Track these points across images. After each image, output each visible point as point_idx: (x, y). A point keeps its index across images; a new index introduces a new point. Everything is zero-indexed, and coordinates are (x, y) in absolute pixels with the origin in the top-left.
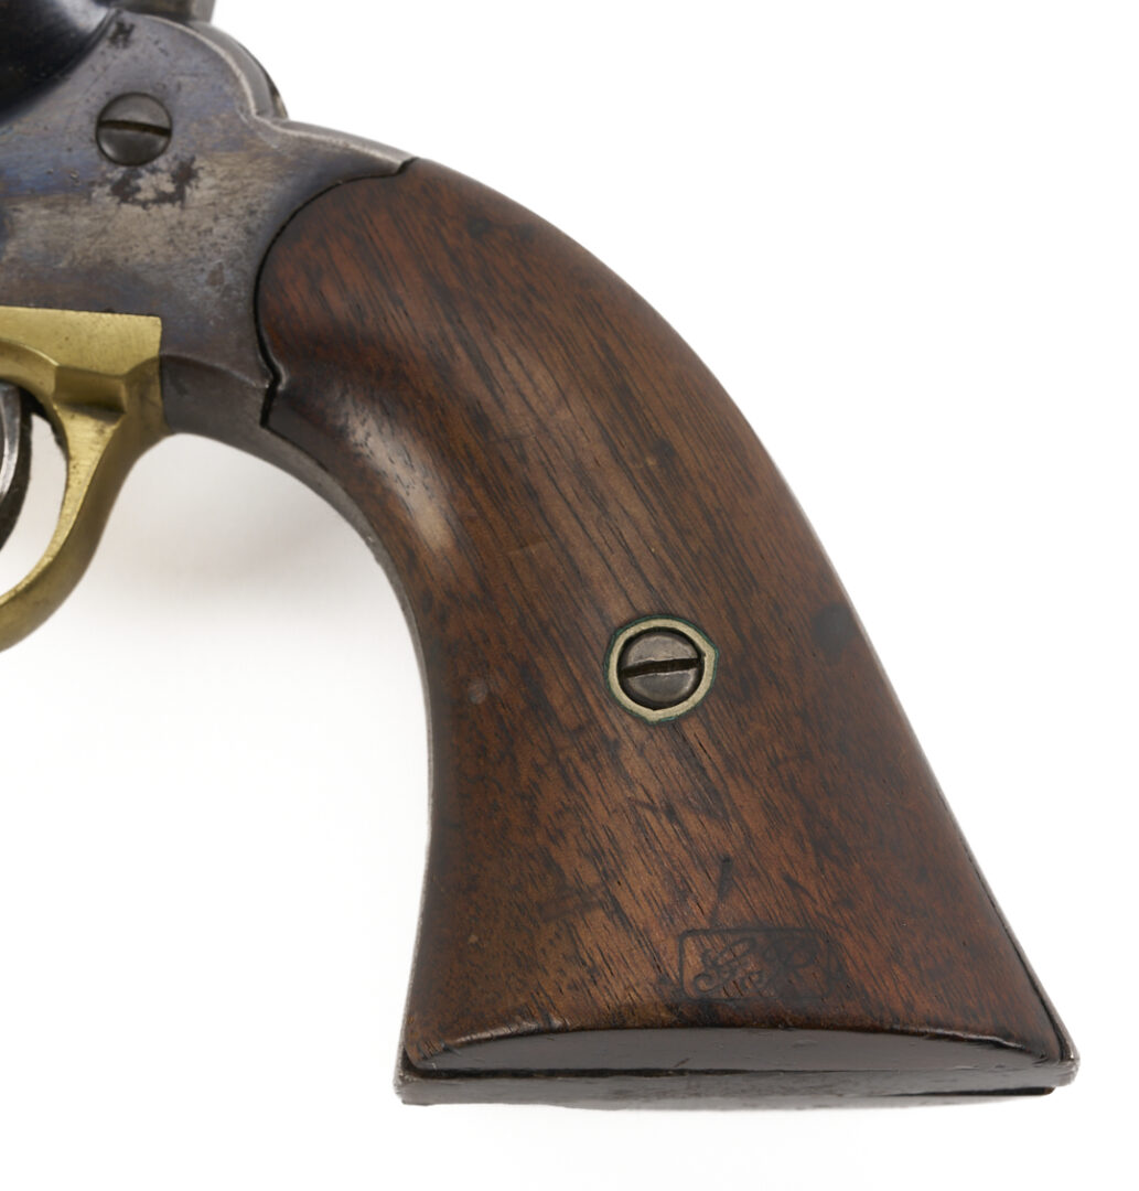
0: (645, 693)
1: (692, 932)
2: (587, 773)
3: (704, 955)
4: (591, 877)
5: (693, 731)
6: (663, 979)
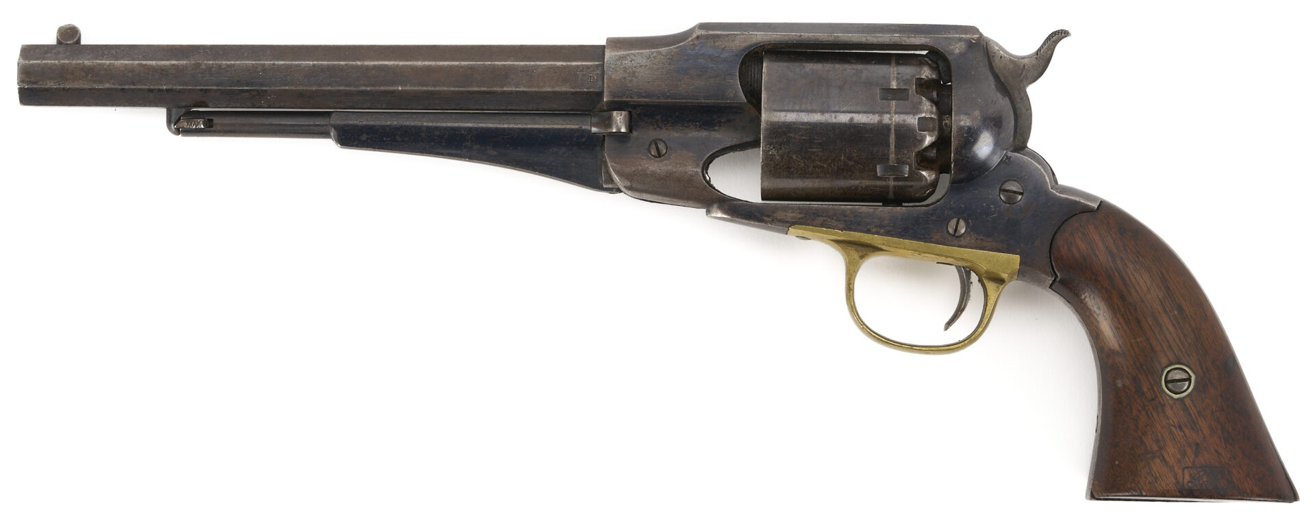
0: (1173, 389)
1: (1187, 467)
2: (1155, 415)
3: (1190, 475)
4: (1155, 448)
5: (1188, 401)
6: (1178, 482)
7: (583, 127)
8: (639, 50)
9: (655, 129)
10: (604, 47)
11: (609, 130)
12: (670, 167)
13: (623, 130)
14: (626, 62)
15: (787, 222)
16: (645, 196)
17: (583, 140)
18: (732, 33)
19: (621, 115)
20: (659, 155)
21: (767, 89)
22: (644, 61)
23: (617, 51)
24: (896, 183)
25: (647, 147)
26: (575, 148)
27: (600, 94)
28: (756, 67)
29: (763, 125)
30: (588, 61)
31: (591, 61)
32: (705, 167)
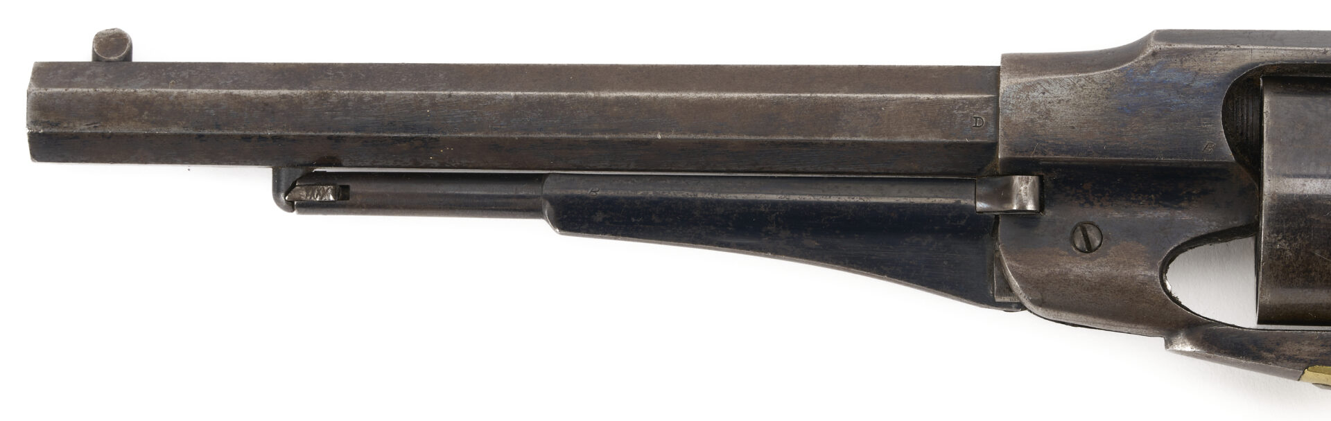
7: (963, 202)
8: (1056, 74)
9: (1082, 205)
10: (997, 70)
11: (1007, 207)
12: (1107, 269)
13: (1030, 207)
14: (1036, 94)
15: (1301, 360)
16: (1065, 316)
17: (963, 223)
18: (1211, 46)
19: (1027, 182)
20: (1089, 248)
21: (1270, 140)
22: (1064, 94)
23: (1020, 76)
25: (1069, 235)
26: (948, 236)
27: (992, 147)
28: (1250, 104)
29: (1266, 201)
30: (972, 93)
31: (976, 93)
32: (1164, 270)
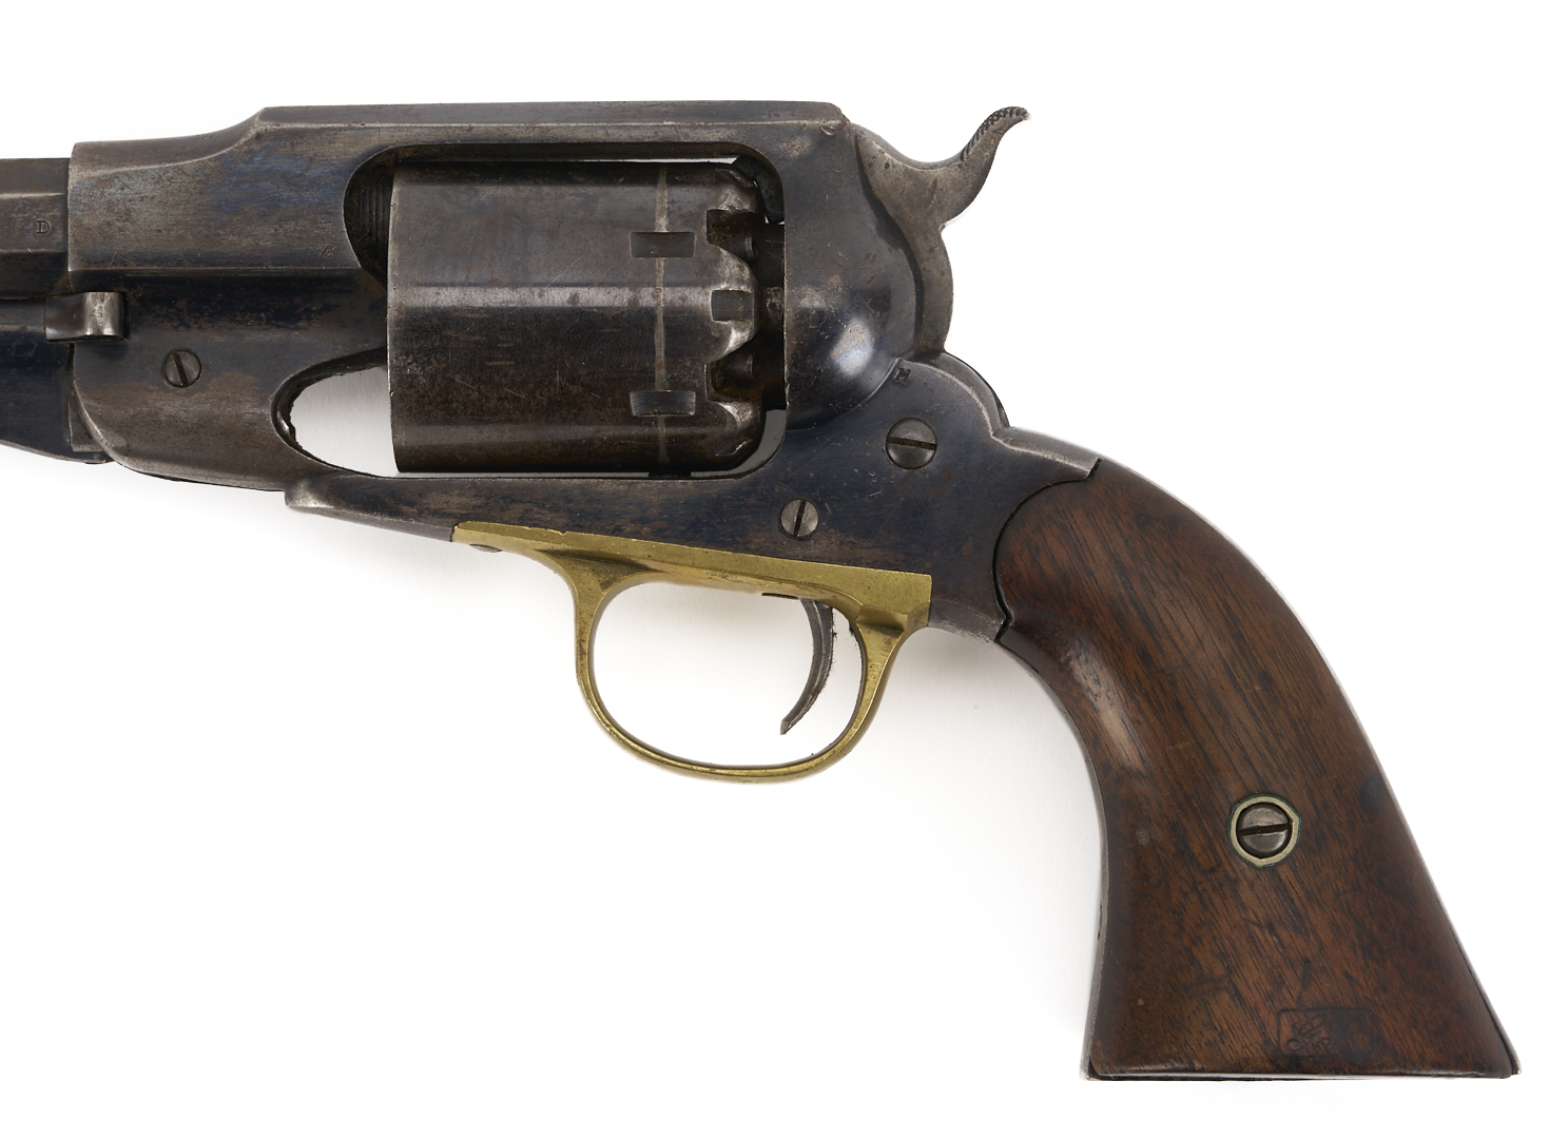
0: (1254, 847)
1: (1286, 1010)
2: (1217, 901)
3: (1293, 1027)
4: (1219, 970)
5: (1285, 873)
6: (1267, 1042)
7: (30, 328)
8: (138, 165)
9: (175, 328)
10: (66, 161)
11: (79, 334)
12: (207, 407)
13: (108, 331)
14: (113, 190)
15: (449, 515)
16: (158, 467)
17: (30, 354)
18: (329, 125)
19: (103, 300)
20: (185, 382)
21: (399, 239)
22: (148, 189)
23: (93, 167)
24: (673, 431)
25: (160, 366)
26: (13, 371)
27: (60, 259)
28: (381, 197)
29: (391, 314)
30: (34, 191)
31: (40, 191)
32: (284, 406)
